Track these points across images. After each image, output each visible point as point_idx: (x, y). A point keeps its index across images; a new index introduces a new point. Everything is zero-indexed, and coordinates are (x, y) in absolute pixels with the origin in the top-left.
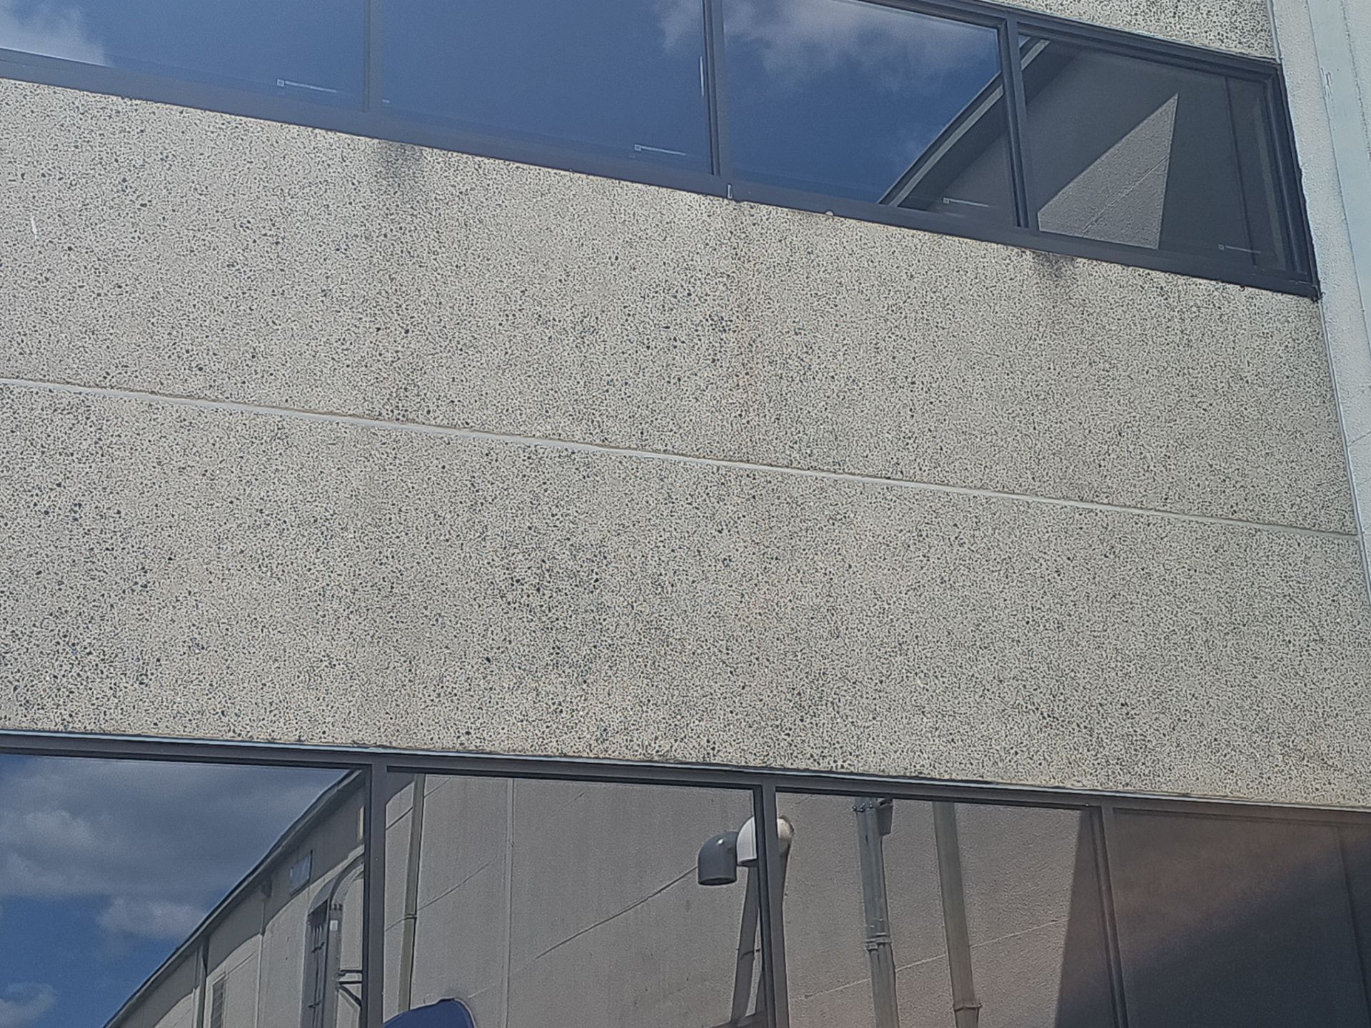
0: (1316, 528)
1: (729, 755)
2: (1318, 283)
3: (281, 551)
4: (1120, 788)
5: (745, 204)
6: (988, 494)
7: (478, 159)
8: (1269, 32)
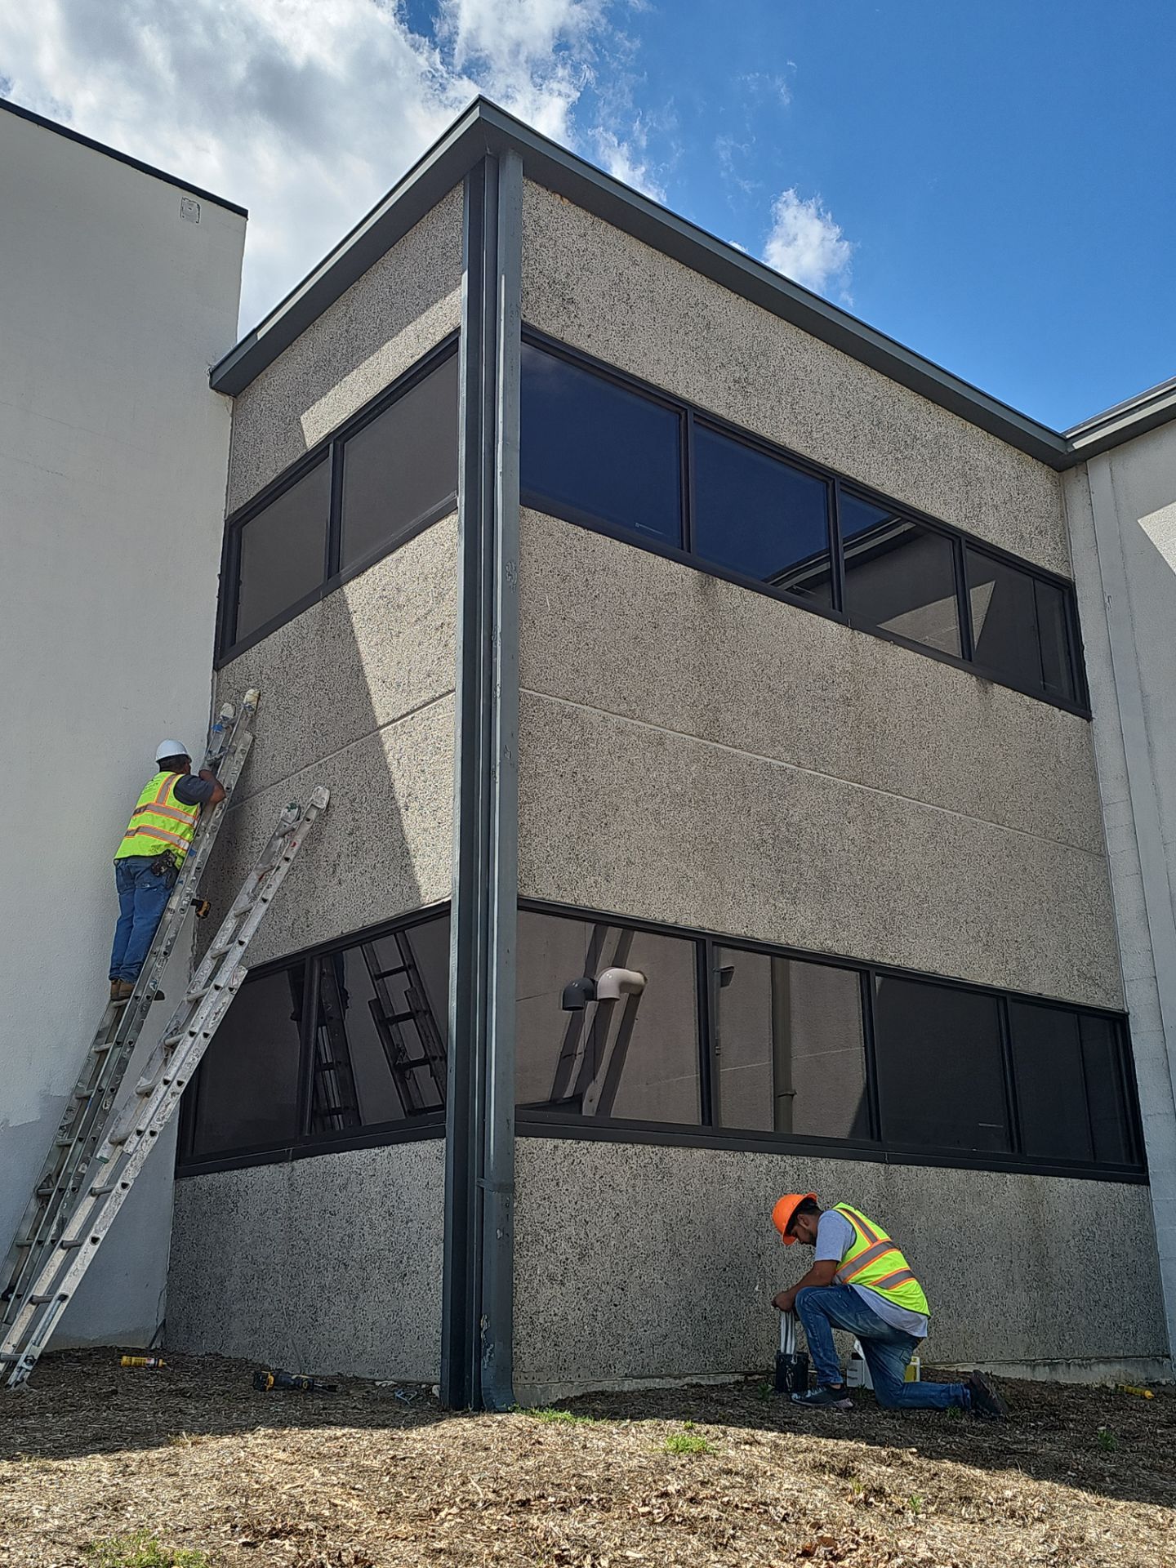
0: (1089, 851)
1: (856, 953)
2: (1091, 711)
3: (664, 811)
4: (1015, 988)
5: (856, 632)
6: (961, 815)
7: (741, 588)
8: (1067, 561)
